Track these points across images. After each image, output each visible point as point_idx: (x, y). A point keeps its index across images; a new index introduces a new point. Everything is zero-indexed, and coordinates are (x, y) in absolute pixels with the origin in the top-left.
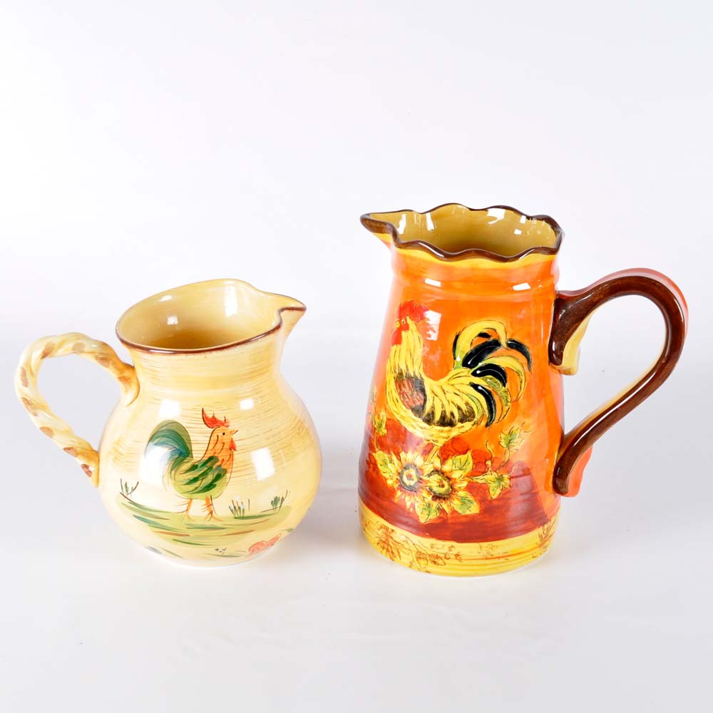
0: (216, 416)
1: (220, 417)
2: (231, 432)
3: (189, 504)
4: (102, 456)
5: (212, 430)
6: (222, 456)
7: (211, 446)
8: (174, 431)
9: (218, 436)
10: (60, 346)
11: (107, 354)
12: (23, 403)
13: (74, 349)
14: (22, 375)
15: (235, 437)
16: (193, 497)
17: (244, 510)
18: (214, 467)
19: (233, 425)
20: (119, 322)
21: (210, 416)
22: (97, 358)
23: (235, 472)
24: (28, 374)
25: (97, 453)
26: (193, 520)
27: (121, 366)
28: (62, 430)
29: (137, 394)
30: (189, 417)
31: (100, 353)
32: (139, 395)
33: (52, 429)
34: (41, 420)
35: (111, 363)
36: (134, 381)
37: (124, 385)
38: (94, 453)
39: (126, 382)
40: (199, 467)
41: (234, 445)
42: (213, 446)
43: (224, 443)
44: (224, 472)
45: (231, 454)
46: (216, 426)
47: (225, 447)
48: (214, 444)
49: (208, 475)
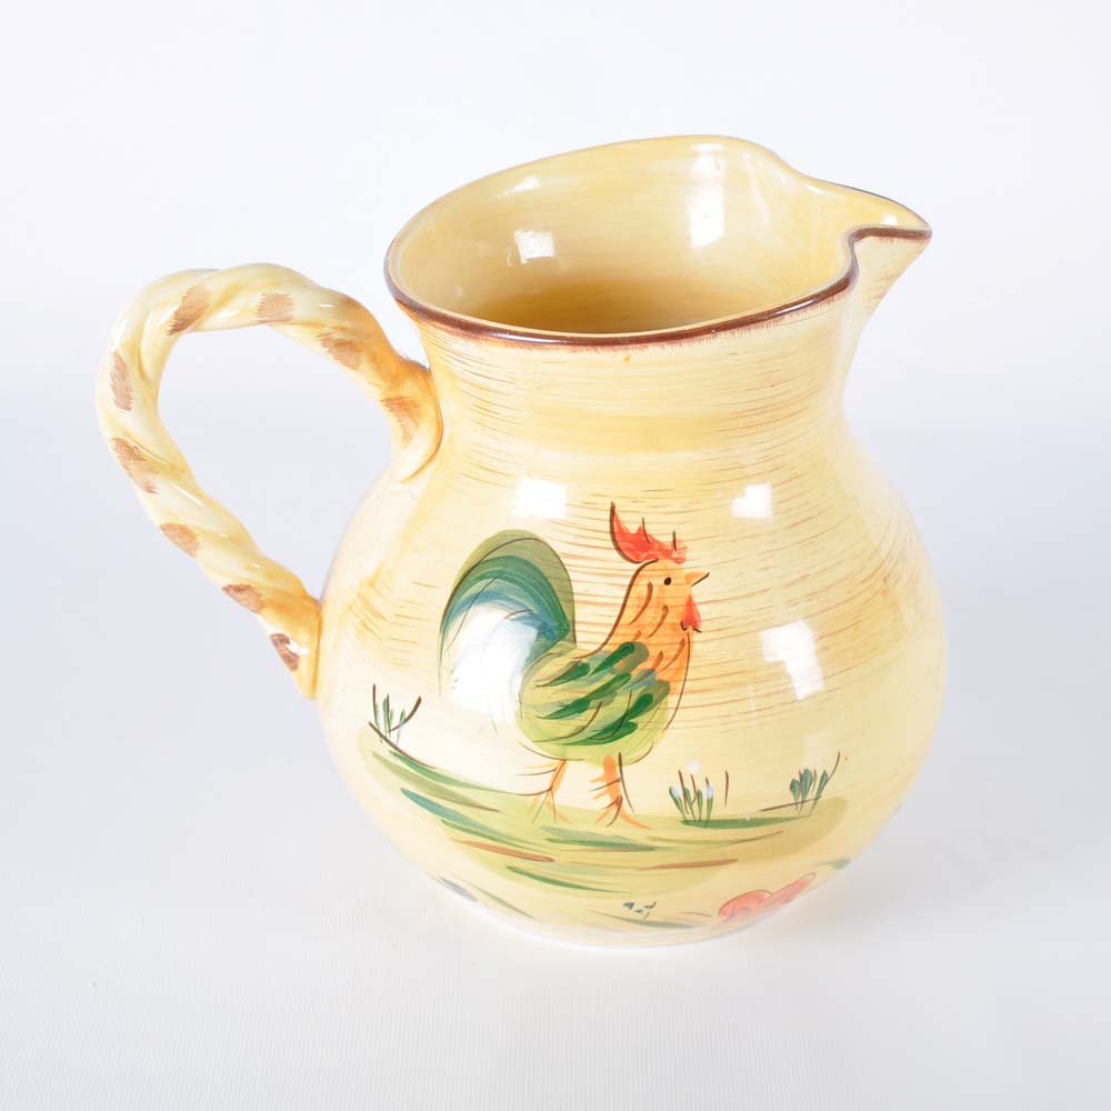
0: (650, 529)
1: (660, 533)
2: (689, 577)
3: (557, 773)
4: (330, 613)
5: (637, 566)
6: (661, 643)
7: (629, 614)
8: (527, 563)
9: (650, 586)
10: (225, 300)
11: (354, 332)
12: (115, 455)
13: (261, 310)
14: (113, 377)
15: (699, 593)
16: (568, 756)
17: (710, 802)
18: (635, 674)
19: (696, 559)
20: (397, 242)
21: (633, 528)
22: (326, 340)
23: (693, 692)
24: (133, 372)
25: (317, 605)
26: (564, 819)
27: (394, 367)
28: (223, 536)
29: (434, 449)
30: (573, 525)
31: (336, 328)
32: (440, 453)
33: (196, 532)
34: (166, 503)
35: (364, 358)
36: (429, 411)
37: (400, 421)
38: (308, 604)
39: (405, 413)
40: (592, 671)
41: (695, 616)
42: (635, 615)
43: (666, 608)
44: (661, 690)
45: (683, 640)
46: (646, 558)
47: (668, 619)
48: (639, 610)
49: (615, 695)
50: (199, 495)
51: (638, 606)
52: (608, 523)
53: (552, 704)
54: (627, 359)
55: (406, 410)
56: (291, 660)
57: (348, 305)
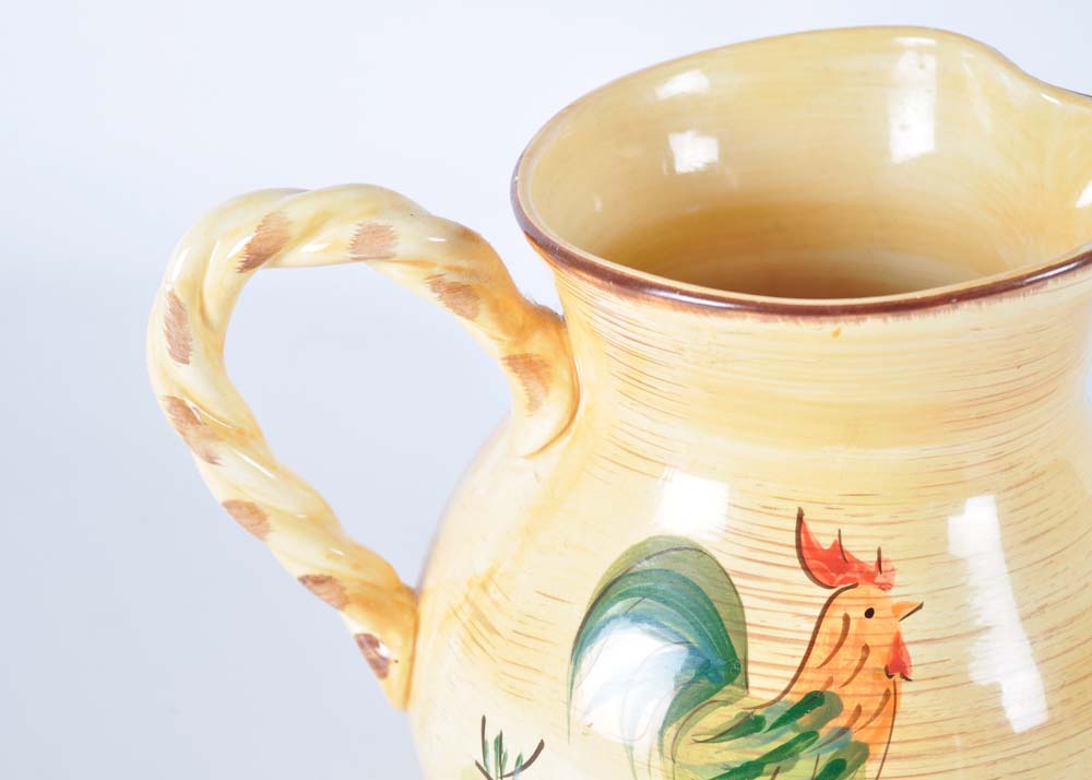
0: (847, 545)
1: (861, 549)
2: (896, 609)
4: (430, 609)
5: (830, 592)
6: (859, 693)
7: (819, 654)
8: (685, 580)
9: (847, 619)
10: (310, 231)
11: (473, 273)
12: (168, 417)
13: (355, 244)
14: (168, 322)
15: (910, 629)
18: (824, 733)
19: (907, 584)
20: (526, 158)
21: (826, 542)
22: (436, 283)
23: (898, 758)
24: (194, 319)
25: (414, 595)
27: (519, 316)
28: (301, 516)
29: (566, 423)
30: (749, 535)
31: (450, 268)
32: (574, 427)
33: (266, 511)
34: (232, 475)
35: (483, 307)
36: (561, 372)
37: (525, 384)
38: (404, 598)
39: (532, 375)
40: (768, 726)
41: (904, 660)
42: (825, 656)
43: (866, 648)
44: (856, 756)
45: (888, 690)
46: (842, 582)
47: (869, 663)
48: (832, 649)
49: (797, 759)
50: (272, 467)
51: (830, 645)
52: (794, 535)
53: (715, 765)
54: (836, 334)
55: (535, 371)
56: (380, 666)
57: (466, 238)
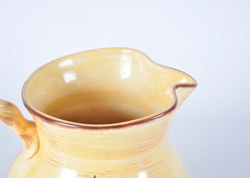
11: (11, 114)
22: (1, 117)
29: (36, 151)
31: (5, 113)
32: (38, 152)
35: (14, 123)
36: (35, 139)
37: (26, 142)
39: (27, 139)
54: (102, 133)
55: (28, 138)
57: (9, 105)
